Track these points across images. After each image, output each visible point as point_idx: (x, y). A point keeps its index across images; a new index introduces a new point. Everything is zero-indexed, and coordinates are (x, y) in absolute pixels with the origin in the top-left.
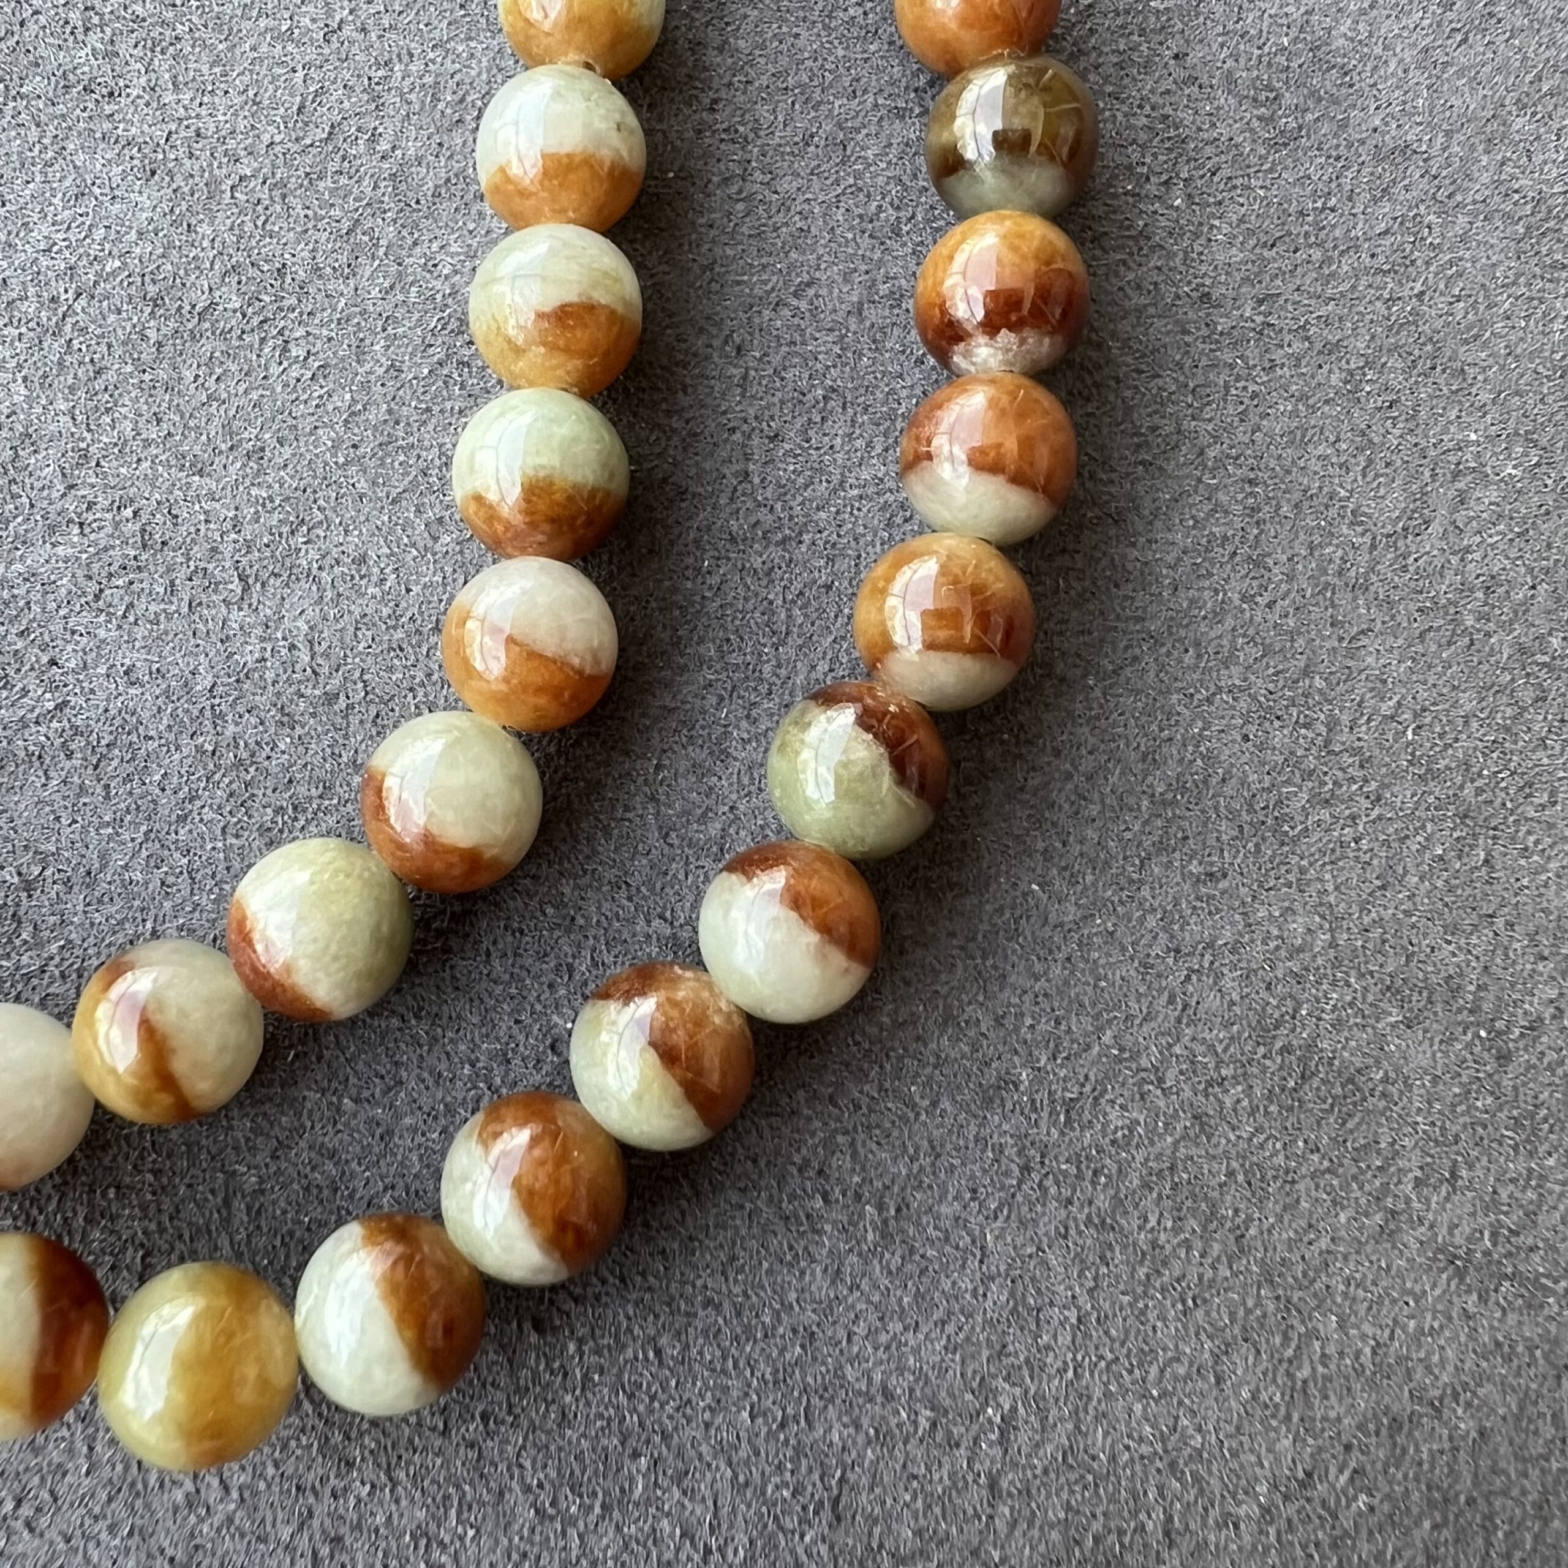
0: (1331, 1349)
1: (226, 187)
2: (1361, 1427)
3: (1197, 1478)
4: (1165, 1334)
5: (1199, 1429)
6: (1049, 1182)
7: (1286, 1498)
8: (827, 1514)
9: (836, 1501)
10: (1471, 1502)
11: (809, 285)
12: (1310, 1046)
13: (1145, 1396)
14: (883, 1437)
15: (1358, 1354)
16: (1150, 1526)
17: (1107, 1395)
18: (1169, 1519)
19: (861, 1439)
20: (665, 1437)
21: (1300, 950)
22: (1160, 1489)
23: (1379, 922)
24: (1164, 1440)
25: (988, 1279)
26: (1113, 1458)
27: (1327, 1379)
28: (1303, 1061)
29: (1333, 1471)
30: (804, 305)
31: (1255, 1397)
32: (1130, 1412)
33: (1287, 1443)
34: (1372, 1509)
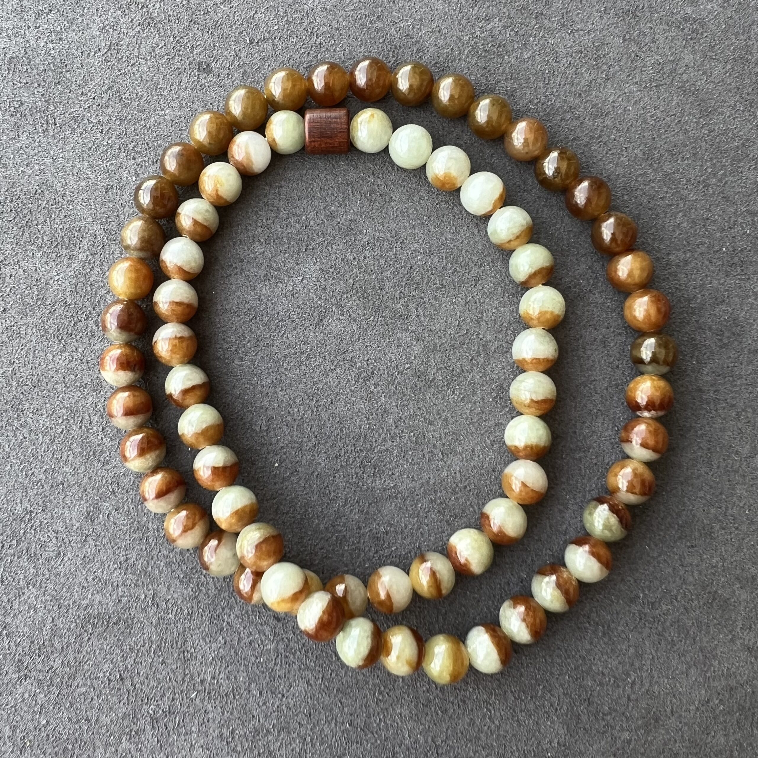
0: (716, 669)
1: (438, 345)
2: (723, 689)
3: (680, 699)
4: (674, 663)
5: (681, 687)
6: (647, 623)
7: (703, 705)
8: (587, 703)
9: (589, 699)
10: (749, 709)
11: (594, 381)
12: (716, 592)
13: (668, 678)
14: (601, 684)
15: (723, 671)
16: (667, 710)
17: (659, 677)
18: (672, 708)
19: (596, 685)
20: (547, 681)
21: (715, 567)
22: (671, 701)
23: (736, 561)
24: (672, 688)
25: (629, 646)
26: (659, 693)
27: (715, 676)
28: (714, 596)
29: (715, 699)
30: (592, 387)
31: (696, 679)
32: (664, 681)
33: (703, 692)
34: (724, 709)
